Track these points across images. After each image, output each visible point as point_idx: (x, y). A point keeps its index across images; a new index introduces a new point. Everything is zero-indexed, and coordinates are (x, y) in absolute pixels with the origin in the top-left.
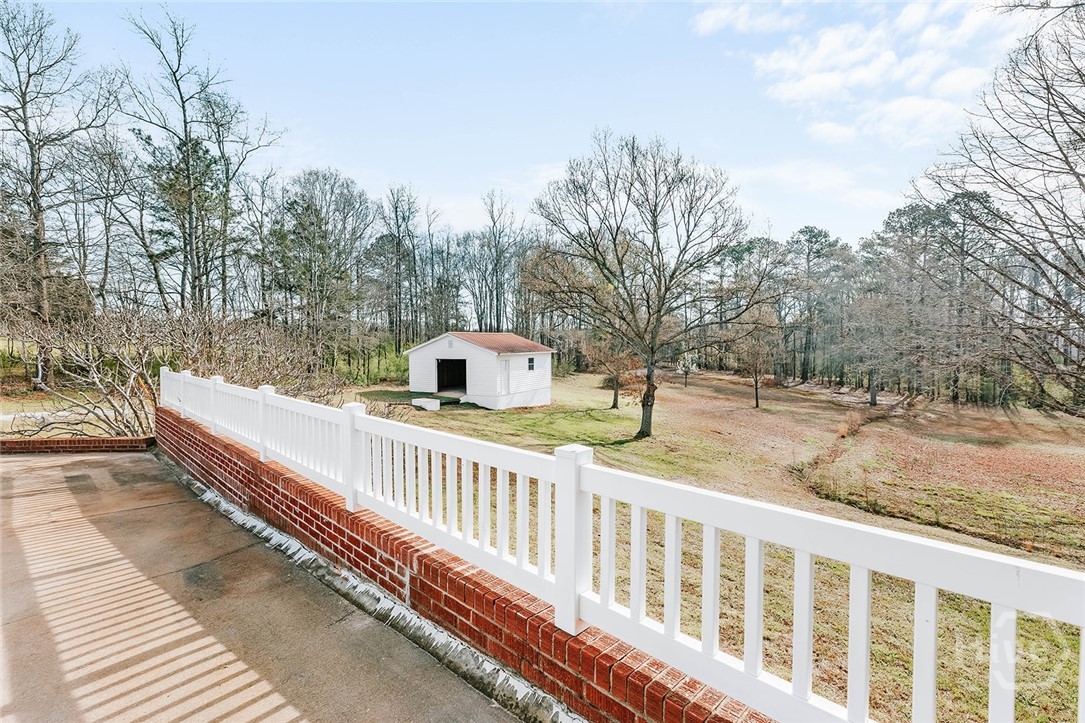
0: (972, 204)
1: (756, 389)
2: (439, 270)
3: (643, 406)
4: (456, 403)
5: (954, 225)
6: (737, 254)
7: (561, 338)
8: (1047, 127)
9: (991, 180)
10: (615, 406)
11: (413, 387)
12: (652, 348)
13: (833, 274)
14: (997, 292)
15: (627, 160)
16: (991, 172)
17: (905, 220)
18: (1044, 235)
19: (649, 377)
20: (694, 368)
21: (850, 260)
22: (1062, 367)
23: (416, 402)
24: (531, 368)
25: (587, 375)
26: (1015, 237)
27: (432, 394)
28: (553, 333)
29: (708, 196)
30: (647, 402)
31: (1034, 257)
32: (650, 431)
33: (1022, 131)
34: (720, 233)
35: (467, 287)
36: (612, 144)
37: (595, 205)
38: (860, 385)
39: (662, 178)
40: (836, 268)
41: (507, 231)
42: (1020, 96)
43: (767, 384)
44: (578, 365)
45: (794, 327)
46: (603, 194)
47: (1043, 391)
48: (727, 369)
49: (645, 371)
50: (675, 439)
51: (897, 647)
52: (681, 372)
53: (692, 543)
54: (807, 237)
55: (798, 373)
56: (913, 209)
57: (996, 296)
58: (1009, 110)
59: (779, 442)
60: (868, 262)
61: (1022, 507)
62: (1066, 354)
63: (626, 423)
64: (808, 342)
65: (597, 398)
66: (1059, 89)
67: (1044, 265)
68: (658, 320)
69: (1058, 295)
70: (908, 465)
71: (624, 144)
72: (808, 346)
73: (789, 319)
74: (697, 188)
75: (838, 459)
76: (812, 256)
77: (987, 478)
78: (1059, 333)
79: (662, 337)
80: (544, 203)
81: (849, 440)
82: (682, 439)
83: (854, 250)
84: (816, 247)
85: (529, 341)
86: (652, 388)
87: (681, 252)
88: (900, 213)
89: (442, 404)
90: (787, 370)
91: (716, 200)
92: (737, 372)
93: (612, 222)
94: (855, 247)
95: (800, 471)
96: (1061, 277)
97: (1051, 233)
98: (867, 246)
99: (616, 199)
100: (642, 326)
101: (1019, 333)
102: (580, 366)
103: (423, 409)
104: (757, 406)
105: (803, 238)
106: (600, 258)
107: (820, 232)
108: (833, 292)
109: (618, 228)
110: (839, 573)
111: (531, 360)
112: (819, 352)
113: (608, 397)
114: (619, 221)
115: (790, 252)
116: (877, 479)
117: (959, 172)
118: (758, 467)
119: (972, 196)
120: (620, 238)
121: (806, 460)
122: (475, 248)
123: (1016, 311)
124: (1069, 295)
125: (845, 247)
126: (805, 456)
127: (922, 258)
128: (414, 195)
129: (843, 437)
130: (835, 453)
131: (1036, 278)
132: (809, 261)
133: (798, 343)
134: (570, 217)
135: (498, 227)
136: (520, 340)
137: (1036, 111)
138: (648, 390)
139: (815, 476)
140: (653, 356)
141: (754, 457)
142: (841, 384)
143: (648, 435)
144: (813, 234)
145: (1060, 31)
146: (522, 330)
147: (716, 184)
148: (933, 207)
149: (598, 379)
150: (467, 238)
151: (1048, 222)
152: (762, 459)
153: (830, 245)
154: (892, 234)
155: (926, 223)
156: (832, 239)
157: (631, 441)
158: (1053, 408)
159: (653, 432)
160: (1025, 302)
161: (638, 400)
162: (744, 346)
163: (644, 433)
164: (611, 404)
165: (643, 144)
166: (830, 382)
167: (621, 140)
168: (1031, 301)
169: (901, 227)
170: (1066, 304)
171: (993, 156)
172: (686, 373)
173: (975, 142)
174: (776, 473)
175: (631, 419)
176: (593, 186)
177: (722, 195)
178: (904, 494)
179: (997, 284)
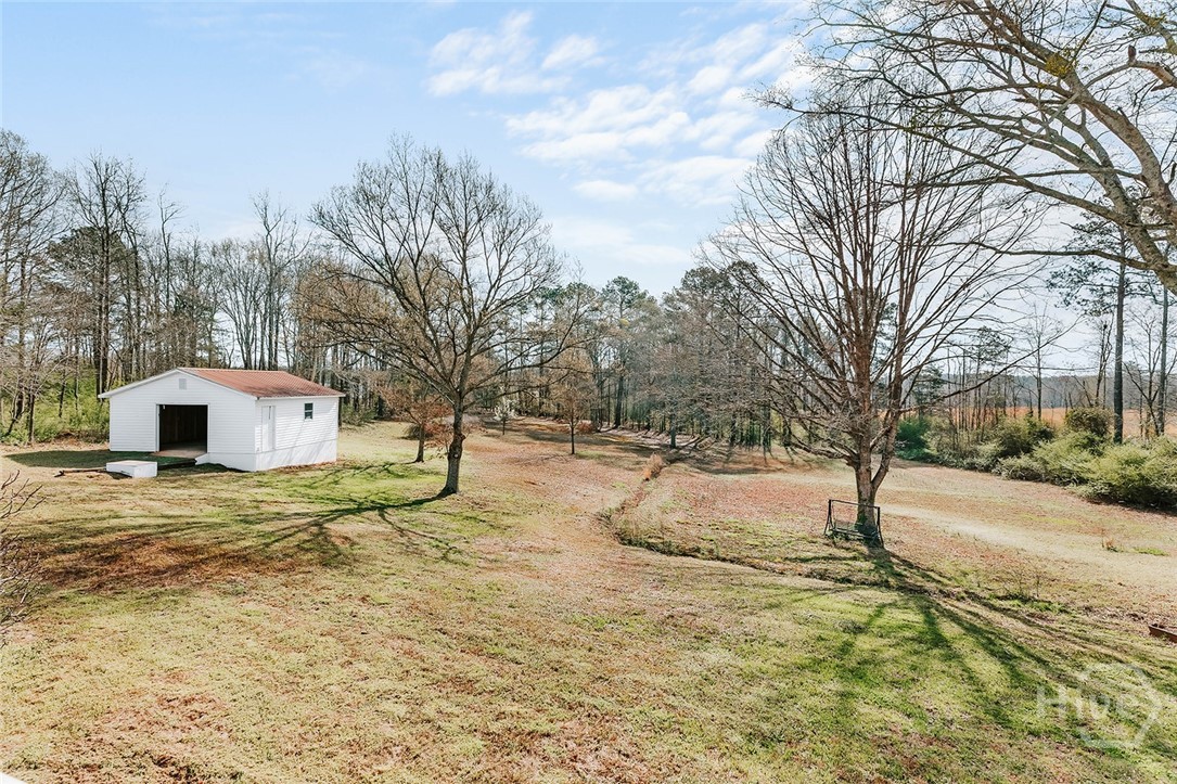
0: (744, 272)
1: (573, 435)
2: (179, 283)
3: (449, 458)
4: (189, 465)
5: (732, 289)
6: (555, 296)
7: (357, 379)
8: (791, 212)
9: (756, 251)
10: (420, 459)
11: (114, 445)
12: (460, 393)
13: (642, 323)
14: (761, 349)
15: (431, 177)
16: (755, 243)
17: (698, 280)
18: (790, 302)
19: (456, 425)
20: (512, 414)
21: (655, 312)
22: (801, 411)
23: (112, 466)
24: (309, 415)
25: (390, 424)
26: (772, 302)
27: (149, 453)
28: (345, 373)
29: (521, 230)
30: (454, 455)
31: (784, 320)
32: (456, 487)
33: (776, 213)
34: (533, 272)
35: (227, 310)
36: (414, 154)
37: (393, 224)
38: (662, 430)
39: (472, 205)
40: (644, 319)
41: (286, 244)
42: (774, 182)
43: (583, 430)
44: (380, 413)
45: (608, 373)
46: (403, 211)
47: (790, 432)
48: (548, 415)
49: (451, 420)
50: (485, 493)
51: (674, 708)
52: (499, 419)
53: (481, 623)
54: (620, 287)
55: (613, 417)
56: (704, 271)
57: (761, 353)
58: (768, 194)
59: (592, 489)
60: (669, 315)
61: (777, 533)
62: (804, 400)
63: (431, 478)
64: (621, 388)
65: (399, 451)
66: (798, 183)
67: (791, 328)
68: (468, 361)
69: (799, 352)
70: (699, 502)
71: (428, 157)
72: (621, 393)
73: (605, 366)
74: (510, 220)
75: (642, 502)
76: (624, 305)
77: (754, 509)
78: (800, 384)
79: (471, 380)
80: (324, 210)
81: (653, 482)
82: (494, 493)
83: (659, 303)
84: (628, 297)
85: (311, 383)
86: (459, 438)
87: (492, 287)
88: (693, 273)
89: (159, 468)
90: (600, 416)
91: (529, 235)
92: (556, 417)
93: (413, 245)
94: (660, 301)
95: (608, 518)
96: (802, 338)
97: (795, 301)
98: (669, 300)
99: (418, 220)
100: (449, 367)
101: (774, 383)
102: (382, 413)
103: (127, 476)
104: (573, 453)
105: (616, 287)
106: (398, 285)
107: (631, 283)
108: (641, 340)
109: (420, 253)
110: (630, 630)
111: (309, 407)
112: (630, 398)
113: (412, 448)
114: (421, 243)
115: (605, 300)
116: (671, 520)
117: (734, 240)
118: (569, 518)
119: (745, 265)
120: (421, 264)
121: (613, 506)
122: (240, 260)
123: (774, 365)
124: (806, 353)
125: (652, 300)
126: (613, 501)
127: (709, 315)
128: (138, 176)
129: (647, 480)
130: (640, 496)
131: (786, 339)
132: (621, 310)
133: (612, 388)
134: (359, 232)
135: (274, 237)
136: (297, 382)
137: (785, 197)
138: (455, 441)
139: (619, 522)
140: (461, 401)
141: (566, 506)
142: (648, 428)
143: (455, 492)
144: (625, 285)
145: (799, 135)
146: (301, 369)
147: (530, 219)
148: (718, 271)
149: (402, 428)
150: (227, 248)
151: (794, 292)
152: (573, 509)
153: (640, 297)
154: (688, 292)
155: (713, 285)
156: (641, 291)
157: (434, 499)
158: (797, 446)
159: (461, 487)
160: (779, 357)
161: (444, 450)
162: (557, 392)
163: (450, 490)
164: (416, 457)
165: (451, 161)
166: (639, 426)
167: (425, 151)
168: (784, 358)
169: (695, 286)
170: (804, 360)
171: (757, 230)
172: (504, 419)
173: (745, 216)
174: (585, 523)
175: (437, 473)
176: (391, 200)
177: (536, 232)
178: (693, 532)
179: (761, 342)
